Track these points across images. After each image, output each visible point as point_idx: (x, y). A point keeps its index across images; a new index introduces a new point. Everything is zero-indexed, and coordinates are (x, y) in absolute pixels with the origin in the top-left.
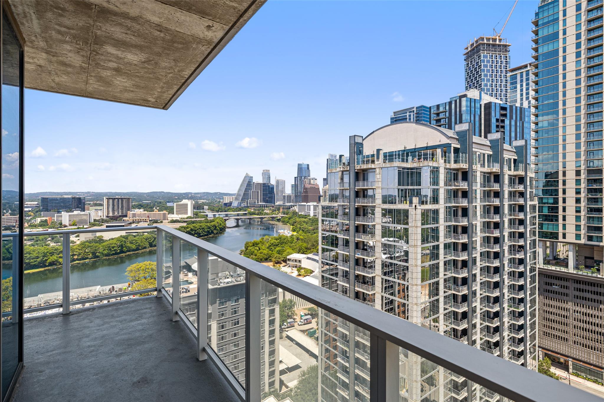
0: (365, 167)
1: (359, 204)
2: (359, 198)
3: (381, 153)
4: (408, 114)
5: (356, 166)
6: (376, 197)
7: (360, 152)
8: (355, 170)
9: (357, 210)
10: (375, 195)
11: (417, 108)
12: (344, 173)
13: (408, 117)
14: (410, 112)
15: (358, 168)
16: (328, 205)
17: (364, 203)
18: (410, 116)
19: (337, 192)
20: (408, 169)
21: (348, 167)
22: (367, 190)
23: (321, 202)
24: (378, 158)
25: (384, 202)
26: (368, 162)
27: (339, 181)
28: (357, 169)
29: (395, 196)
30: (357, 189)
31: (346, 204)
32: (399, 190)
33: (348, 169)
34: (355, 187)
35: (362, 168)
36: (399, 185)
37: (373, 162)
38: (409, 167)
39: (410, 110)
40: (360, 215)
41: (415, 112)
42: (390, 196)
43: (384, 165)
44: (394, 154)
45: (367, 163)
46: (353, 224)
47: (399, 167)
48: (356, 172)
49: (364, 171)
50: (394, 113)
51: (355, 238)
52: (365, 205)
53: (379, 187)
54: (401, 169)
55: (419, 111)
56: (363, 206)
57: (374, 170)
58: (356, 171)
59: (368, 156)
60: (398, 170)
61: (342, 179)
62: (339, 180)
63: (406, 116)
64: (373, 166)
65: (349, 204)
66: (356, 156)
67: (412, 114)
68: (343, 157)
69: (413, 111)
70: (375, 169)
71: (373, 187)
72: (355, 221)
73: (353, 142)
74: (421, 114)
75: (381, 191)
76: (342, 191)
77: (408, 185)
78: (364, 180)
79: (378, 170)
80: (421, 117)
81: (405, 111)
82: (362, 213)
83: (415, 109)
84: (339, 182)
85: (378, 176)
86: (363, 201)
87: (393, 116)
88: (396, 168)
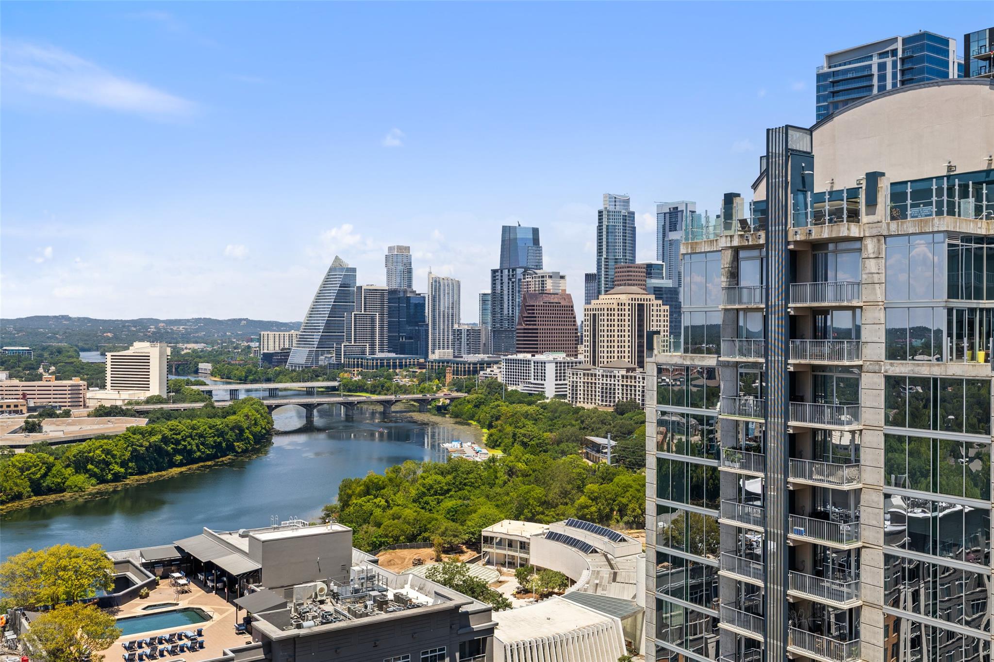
0: (826, 235)
1: (803, 362)
2: (798, 341)
3: (884, 186)
4: (876, 61)
5: (791, 230)
6: (865, 335)
7: (804, 184)
8: (788, 243)
9: (794, 379)
10: (858, 329)
11: (905, 41)
12: (742, 254)
13: (875, 70)
14: (881, 55)
15: (798, 238)
16: (679, 361)
17: (822, 357)
18: (882, 67)
19: (717, 319)
20: (980, 239)
21: (762, 234)
22: (825, 311)
23: (655, 352)
24: (872, 203)
25: (895, 352)
26: (836, 215)
27: (723, 281)
28: (796, 242)
29: (939, 332)
30: (795, 308)
31: (751, 359)
32: (950, 311)
33: (762, 241)
34: (787, 302)
35: (814, 236)
36: (953, 292)
37: (854, 215)
38: (983, 232)
39: (883, 48)
40: (802, 399)
41: (900, 54)
42: (920, 332)
43: (894, 226)
44: (934, 187)
45: (830, 221)
46: (781, 429)
47: (950, 234)
48: (791, 251)
49: (818, 246)
50: (830, 57)
51: (786, 476)
52: (826, 362)
53: (875, 304)
54: (959, 242)
55: (914, 50)
56: (814, 368)
57: (857, 245)
58: (791, 247)
59: (835, 195)
60: (950, 245)
61: (734, 274)
62: (724, 279)
63: (870, 66)
64: (854, 231)
65: (762, 360)
66: (790, 196)
67: (889, 61)
68: (736, 200)
69: (894, 52)
70: (860, 239)
71: (855, 303)
72: (787, 419)
73: (779, 149)
74: (921, 59)
75: (882, 315)
76: (732, 315)
77: (979, 297)
78: (815, 279)
79: (870, 246)
80: (922, 71)
81: (864, 52)
82: (808, 392)
83: (899, 46)
84: (724, 285)
85: (872, 265)
86: (817, 350)
87: (826, 70)
88: (940, 237)
